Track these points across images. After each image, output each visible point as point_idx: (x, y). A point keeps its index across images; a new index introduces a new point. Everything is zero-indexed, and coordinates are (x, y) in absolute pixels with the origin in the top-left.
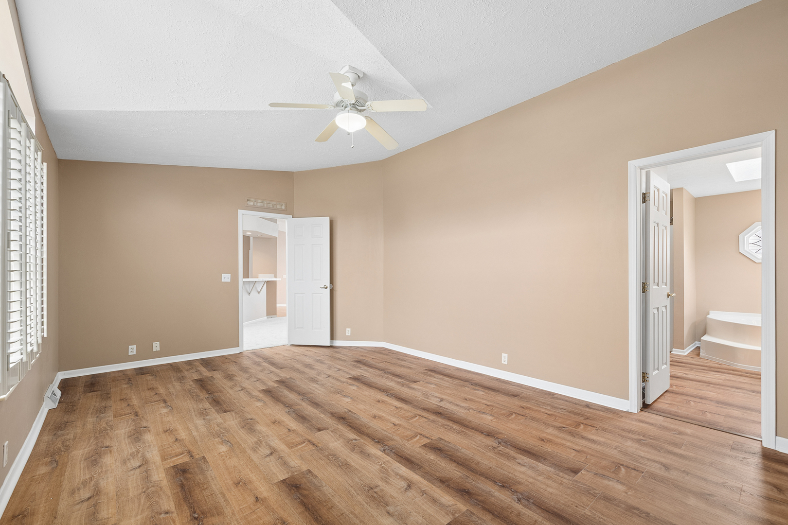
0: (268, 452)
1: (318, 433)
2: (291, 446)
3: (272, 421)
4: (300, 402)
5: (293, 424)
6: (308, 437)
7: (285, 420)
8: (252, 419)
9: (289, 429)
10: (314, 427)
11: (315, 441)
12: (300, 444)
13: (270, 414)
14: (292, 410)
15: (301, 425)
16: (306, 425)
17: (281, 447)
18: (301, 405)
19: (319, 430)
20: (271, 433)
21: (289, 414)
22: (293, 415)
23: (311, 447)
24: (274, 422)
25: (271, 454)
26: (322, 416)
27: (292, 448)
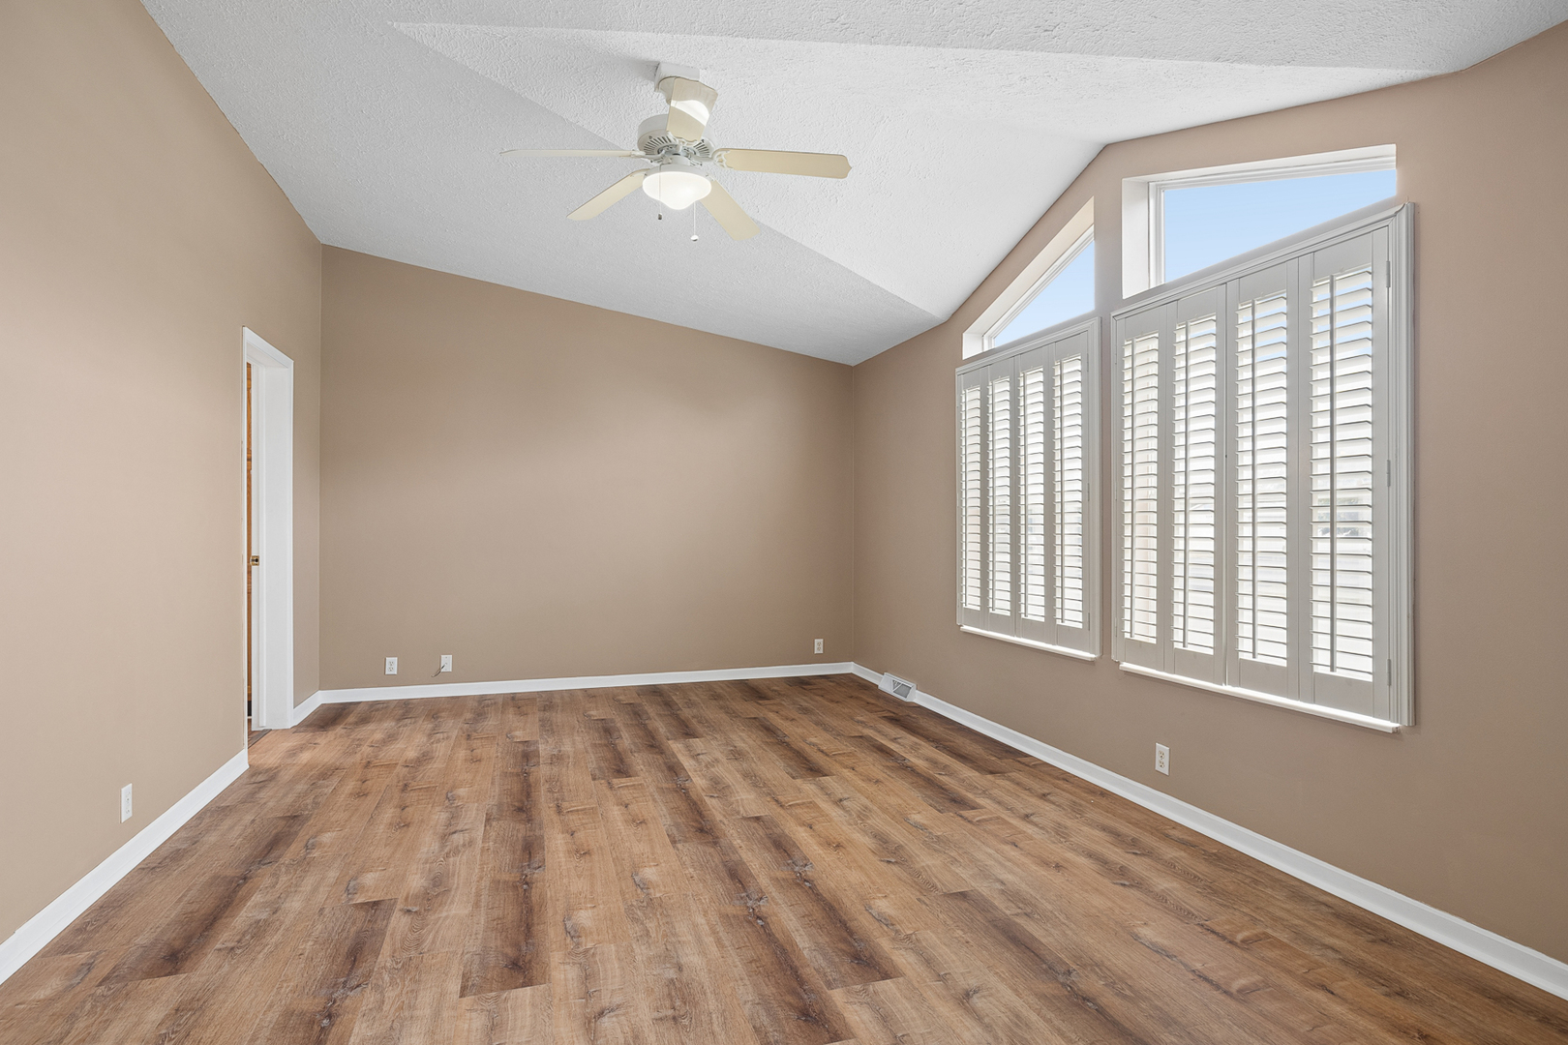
0: (845, 803)
1: (762, 814)
2: (812, 805)
3: (844, 850)
4: (772, 889)
5: (801, 835)
6: (782, 812)
7: (816, 848)
8: (889, 862)
9: (811, 828)
10: (765, 825)
11: (773, 805)
12: (798, 804)
13: (850, 868)
14: (797, 869)
15: (787, 831)
16: (777, 831)
17: (825, 806)
18: (771, 879)
19: (757, 819)
20: (844, 828)
21: (805, 858)
22: (797, 856)
23: (781, 799)
24: (839, 846)
25: (841, 800)
26: (737, 842)
27: (811, 802)
